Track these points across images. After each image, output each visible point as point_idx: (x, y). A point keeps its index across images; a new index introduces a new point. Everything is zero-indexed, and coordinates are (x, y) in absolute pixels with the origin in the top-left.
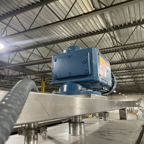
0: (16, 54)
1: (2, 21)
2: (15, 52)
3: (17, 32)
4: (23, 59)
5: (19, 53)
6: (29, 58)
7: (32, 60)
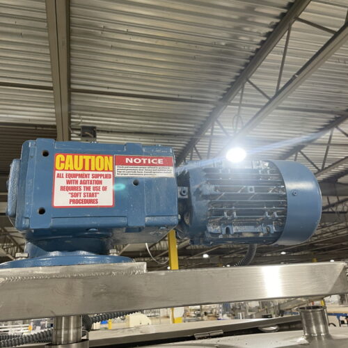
0: (296, 157)
1: (232, 102)
2: (293, 154)
3: (259, 109)
4: (312, 163)
5: (302, 154)
6: (326, 156)
7: (337, 160)
